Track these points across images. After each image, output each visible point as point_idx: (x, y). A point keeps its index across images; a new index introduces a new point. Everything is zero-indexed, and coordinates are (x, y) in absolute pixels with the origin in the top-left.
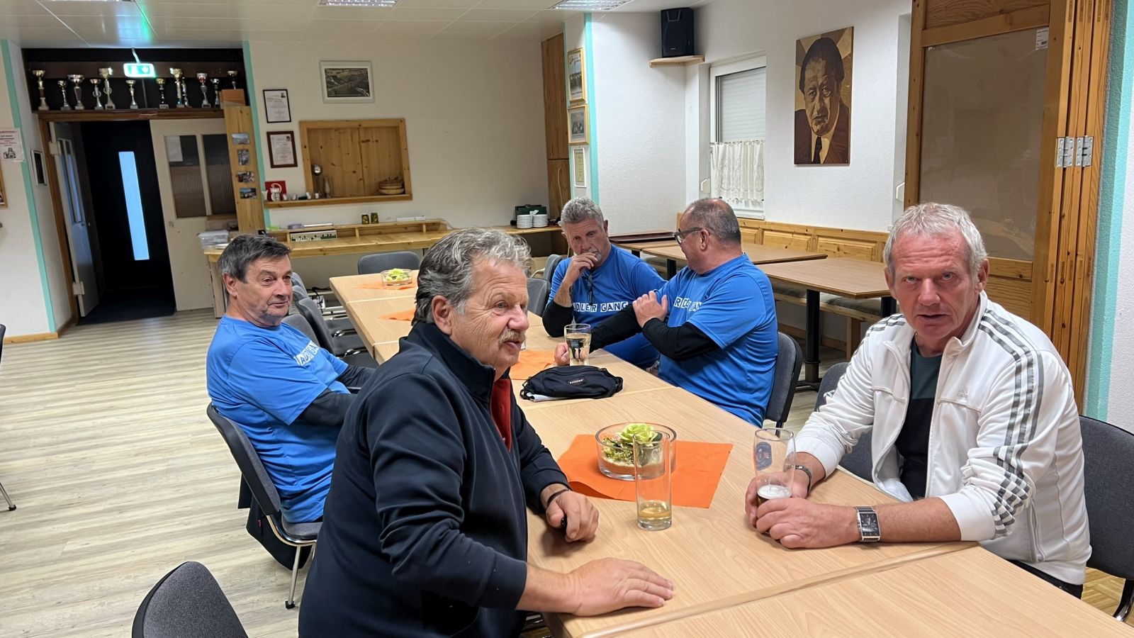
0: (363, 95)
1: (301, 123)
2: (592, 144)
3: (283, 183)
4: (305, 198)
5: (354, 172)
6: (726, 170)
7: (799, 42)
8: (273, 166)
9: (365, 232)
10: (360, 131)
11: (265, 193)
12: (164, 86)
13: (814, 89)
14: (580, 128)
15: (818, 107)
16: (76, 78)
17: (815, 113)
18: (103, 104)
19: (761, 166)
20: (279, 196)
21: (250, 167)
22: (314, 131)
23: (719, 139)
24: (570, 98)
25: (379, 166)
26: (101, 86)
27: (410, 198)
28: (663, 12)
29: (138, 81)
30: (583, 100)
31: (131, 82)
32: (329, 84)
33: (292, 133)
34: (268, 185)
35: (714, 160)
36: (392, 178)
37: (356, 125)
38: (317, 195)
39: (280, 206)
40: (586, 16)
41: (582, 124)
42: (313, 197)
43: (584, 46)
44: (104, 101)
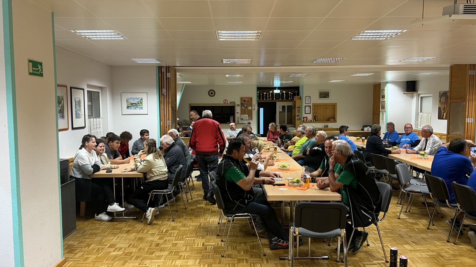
0: (327, 98)
1: (313, 104)
2: (387, 111)
3: (307, 117)
4: (312, 121)
5: (323, 115)
6: (422, 119)
7: (440, 92)
8: (305, 113)
9: (325, 130)
10: (325, 106)
11: (303, 120)
12: (281, 95)
13: (443, 103)
14: (383, 107)
15: (443, 107)
16: (265, 93)
17: (443, 108)
18: (269, 99)
19: (431, 119)
20: (306, 120)
21: (300, 113)
22: (316, 106)
23: (421, 111)
24: (381, 100)
25: (329, 114)
26: (269, 95)
27: (336, 122)
28: (407, 82)
29: (276, 94)
30: (385, 101)
31: (274, 94)
32: (320, 95)
33: (310, 106)
34: (304, 118)
35: (420, 117)
36: (332, 117)
37: (325, 104)
38: (314, 120)
39: (306, 122)
40: (387, 82)
41: (384, 107)
42: (314, 121)
43: (386, 89)
44: (269, 98)
